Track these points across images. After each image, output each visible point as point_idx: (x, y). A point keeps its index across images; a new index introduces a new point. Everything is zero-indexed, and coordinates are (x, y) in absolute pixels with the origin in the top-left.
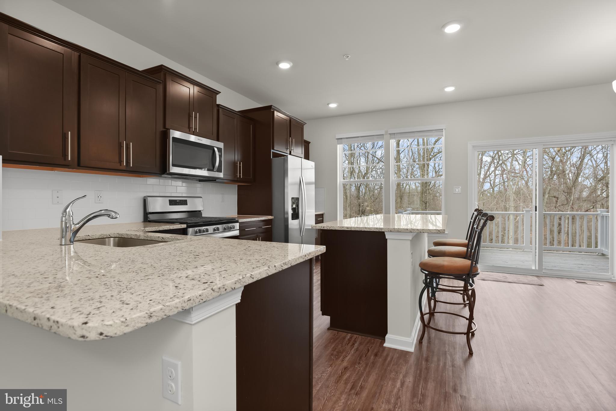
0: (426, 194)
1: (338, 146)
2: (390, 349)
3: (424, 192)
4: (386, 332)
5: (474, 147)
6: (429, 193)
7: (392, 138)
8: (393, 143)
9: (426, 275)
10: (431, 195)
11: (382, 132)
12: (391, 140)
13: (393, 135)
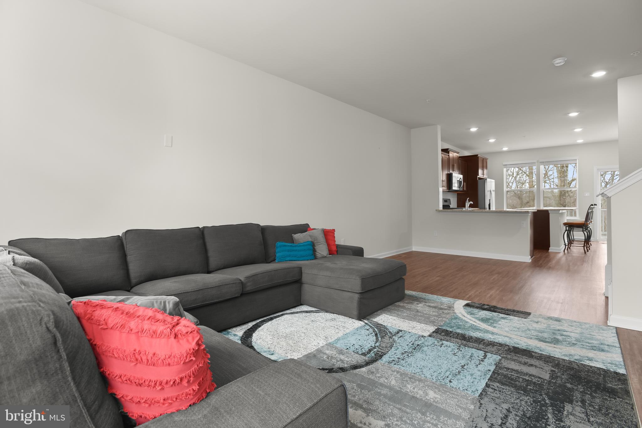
0: (564, 197)
1: (504, 169)
2: (551, 252)
3: (562, 195)
4: (549, 247)
5: (598, 169)
6: (569, 195)
7: (542, 165)
8: (542, 167)
9: (566, 227)
10: (572, 198)
11: (535, 161)
12: (541, 166)
13: (542, 163)
